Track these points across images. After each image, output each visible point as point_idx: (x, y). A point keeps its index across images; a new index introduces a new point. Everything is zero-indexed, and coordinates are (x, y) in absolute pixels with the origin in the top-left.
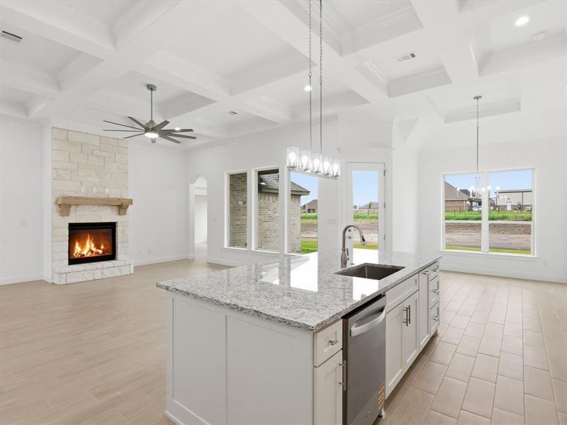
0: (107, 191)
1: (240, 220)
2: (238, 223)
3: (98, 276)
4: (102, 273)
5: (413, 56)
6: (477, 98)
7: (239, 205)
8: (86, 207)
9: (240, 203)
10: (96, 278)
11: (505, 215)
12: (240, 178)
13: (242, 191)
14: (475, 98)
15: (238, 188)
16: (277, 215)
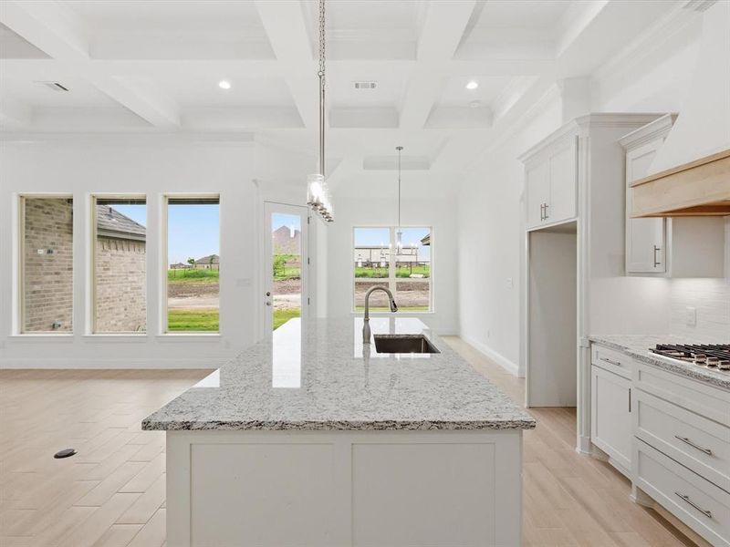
1: (39, 283)
2: (36, 288)
5: (373, 86)
6: (400, 148)
7: (39, 256)
9: (41, 252)
11: (366, 272)
12: (39, 207)
13: (46, 230)
14: (397, 148)
15: (36, 225)
16: (110, 273)
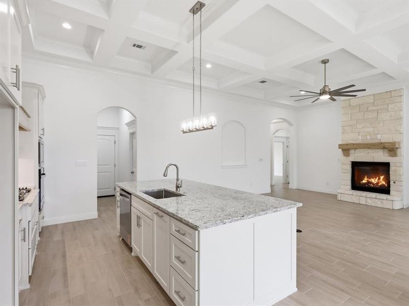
0: (379, 137)
3: (363, 202)
4: (366, 201)
8: (362, 150)
10: (361, 203)
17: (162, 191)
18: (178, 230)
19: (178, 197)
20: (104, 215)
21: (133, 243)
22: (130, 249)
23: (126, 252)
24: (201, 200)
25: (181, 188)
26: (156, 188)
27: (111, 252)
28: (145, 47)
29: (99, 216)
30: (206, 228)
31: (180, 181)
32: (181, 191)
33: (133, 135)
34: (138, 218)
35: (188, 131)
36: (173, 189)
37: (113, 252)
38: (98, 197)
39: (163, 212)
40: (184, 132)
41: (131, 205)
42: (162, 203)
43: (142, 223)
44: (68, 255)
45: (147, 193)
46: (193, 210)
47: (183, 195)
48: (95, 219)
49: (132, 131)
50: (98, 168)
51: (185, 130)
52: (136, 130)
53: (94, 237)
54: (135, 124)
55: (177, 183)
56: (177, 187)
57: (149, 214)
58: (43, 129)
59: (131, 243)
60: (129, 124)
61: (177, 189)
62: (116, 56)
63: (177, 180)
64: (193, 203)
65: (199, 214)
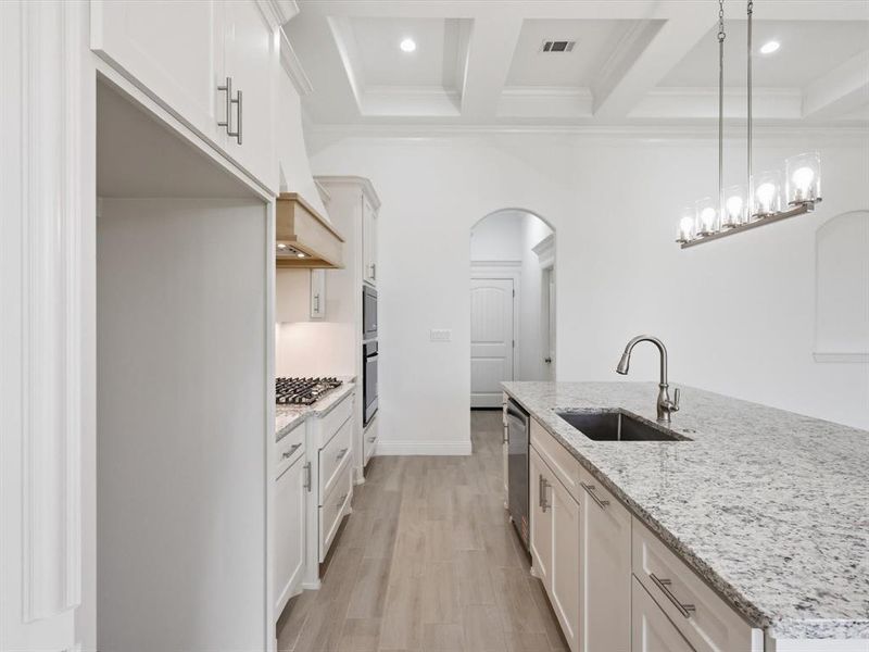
17: (616, 415)
18: (660, 576)
19: (664, 444)
20: (484, 451)
21: (532, 545)
22: (528, 558)
23: (519, 563)
24: (755, 469)
25: (672, 414)
26: (597, 404)
27: (483, 549)
28: (573, 44)
29: (473, 452)
30: (813, 633)
31: (671, 391)
32: (674, 423)
33: (548, 271)
34: (543, 482)
35: (700, 237)
36: (649, 414)
37: (489, 549)
38: (472, 409)
39: (611, 491)
40: (685, 244)
41: (529, 443)
42: (607, 455)
43: (553, 499)
44: (400, 531)
45: (569, 417)
46: (726, 510)
47: (682, 438)
48: (465, 457)
49: (546, 263)
50: (472, 348)
51: (688, 238)
52: (555, 261)
53: (456, 501)
54: (552, 245)
55: (660, 396)
56: (662, 409)
57: (570, 481)
58: (373, 267)
59: (529, 540)
60: (540, 249)
61: (660, 415)
62: (504, 92)
63: (662, 388)
64: (724, 477)
65: (759, 536)
